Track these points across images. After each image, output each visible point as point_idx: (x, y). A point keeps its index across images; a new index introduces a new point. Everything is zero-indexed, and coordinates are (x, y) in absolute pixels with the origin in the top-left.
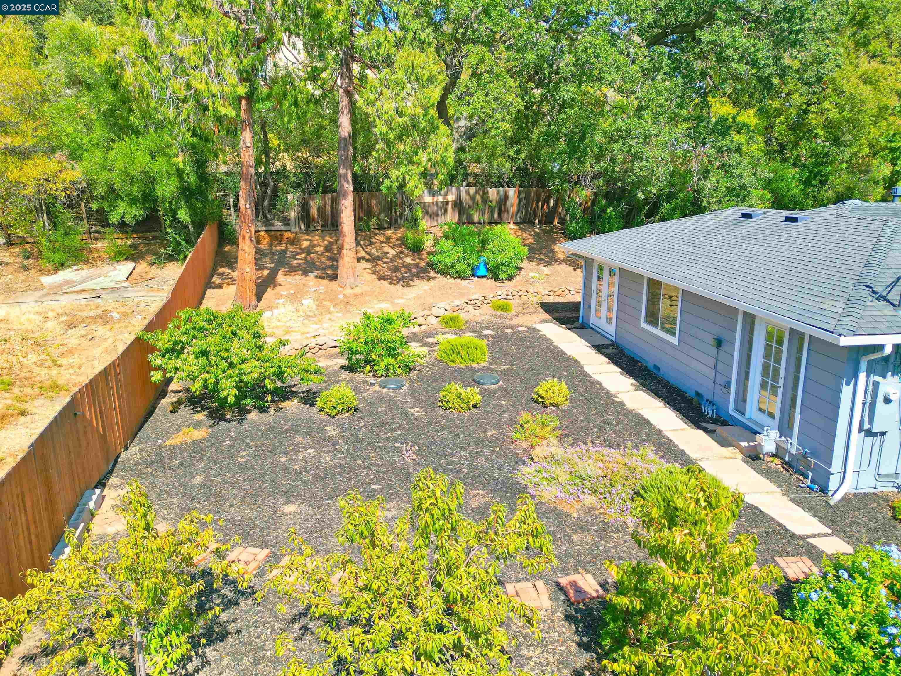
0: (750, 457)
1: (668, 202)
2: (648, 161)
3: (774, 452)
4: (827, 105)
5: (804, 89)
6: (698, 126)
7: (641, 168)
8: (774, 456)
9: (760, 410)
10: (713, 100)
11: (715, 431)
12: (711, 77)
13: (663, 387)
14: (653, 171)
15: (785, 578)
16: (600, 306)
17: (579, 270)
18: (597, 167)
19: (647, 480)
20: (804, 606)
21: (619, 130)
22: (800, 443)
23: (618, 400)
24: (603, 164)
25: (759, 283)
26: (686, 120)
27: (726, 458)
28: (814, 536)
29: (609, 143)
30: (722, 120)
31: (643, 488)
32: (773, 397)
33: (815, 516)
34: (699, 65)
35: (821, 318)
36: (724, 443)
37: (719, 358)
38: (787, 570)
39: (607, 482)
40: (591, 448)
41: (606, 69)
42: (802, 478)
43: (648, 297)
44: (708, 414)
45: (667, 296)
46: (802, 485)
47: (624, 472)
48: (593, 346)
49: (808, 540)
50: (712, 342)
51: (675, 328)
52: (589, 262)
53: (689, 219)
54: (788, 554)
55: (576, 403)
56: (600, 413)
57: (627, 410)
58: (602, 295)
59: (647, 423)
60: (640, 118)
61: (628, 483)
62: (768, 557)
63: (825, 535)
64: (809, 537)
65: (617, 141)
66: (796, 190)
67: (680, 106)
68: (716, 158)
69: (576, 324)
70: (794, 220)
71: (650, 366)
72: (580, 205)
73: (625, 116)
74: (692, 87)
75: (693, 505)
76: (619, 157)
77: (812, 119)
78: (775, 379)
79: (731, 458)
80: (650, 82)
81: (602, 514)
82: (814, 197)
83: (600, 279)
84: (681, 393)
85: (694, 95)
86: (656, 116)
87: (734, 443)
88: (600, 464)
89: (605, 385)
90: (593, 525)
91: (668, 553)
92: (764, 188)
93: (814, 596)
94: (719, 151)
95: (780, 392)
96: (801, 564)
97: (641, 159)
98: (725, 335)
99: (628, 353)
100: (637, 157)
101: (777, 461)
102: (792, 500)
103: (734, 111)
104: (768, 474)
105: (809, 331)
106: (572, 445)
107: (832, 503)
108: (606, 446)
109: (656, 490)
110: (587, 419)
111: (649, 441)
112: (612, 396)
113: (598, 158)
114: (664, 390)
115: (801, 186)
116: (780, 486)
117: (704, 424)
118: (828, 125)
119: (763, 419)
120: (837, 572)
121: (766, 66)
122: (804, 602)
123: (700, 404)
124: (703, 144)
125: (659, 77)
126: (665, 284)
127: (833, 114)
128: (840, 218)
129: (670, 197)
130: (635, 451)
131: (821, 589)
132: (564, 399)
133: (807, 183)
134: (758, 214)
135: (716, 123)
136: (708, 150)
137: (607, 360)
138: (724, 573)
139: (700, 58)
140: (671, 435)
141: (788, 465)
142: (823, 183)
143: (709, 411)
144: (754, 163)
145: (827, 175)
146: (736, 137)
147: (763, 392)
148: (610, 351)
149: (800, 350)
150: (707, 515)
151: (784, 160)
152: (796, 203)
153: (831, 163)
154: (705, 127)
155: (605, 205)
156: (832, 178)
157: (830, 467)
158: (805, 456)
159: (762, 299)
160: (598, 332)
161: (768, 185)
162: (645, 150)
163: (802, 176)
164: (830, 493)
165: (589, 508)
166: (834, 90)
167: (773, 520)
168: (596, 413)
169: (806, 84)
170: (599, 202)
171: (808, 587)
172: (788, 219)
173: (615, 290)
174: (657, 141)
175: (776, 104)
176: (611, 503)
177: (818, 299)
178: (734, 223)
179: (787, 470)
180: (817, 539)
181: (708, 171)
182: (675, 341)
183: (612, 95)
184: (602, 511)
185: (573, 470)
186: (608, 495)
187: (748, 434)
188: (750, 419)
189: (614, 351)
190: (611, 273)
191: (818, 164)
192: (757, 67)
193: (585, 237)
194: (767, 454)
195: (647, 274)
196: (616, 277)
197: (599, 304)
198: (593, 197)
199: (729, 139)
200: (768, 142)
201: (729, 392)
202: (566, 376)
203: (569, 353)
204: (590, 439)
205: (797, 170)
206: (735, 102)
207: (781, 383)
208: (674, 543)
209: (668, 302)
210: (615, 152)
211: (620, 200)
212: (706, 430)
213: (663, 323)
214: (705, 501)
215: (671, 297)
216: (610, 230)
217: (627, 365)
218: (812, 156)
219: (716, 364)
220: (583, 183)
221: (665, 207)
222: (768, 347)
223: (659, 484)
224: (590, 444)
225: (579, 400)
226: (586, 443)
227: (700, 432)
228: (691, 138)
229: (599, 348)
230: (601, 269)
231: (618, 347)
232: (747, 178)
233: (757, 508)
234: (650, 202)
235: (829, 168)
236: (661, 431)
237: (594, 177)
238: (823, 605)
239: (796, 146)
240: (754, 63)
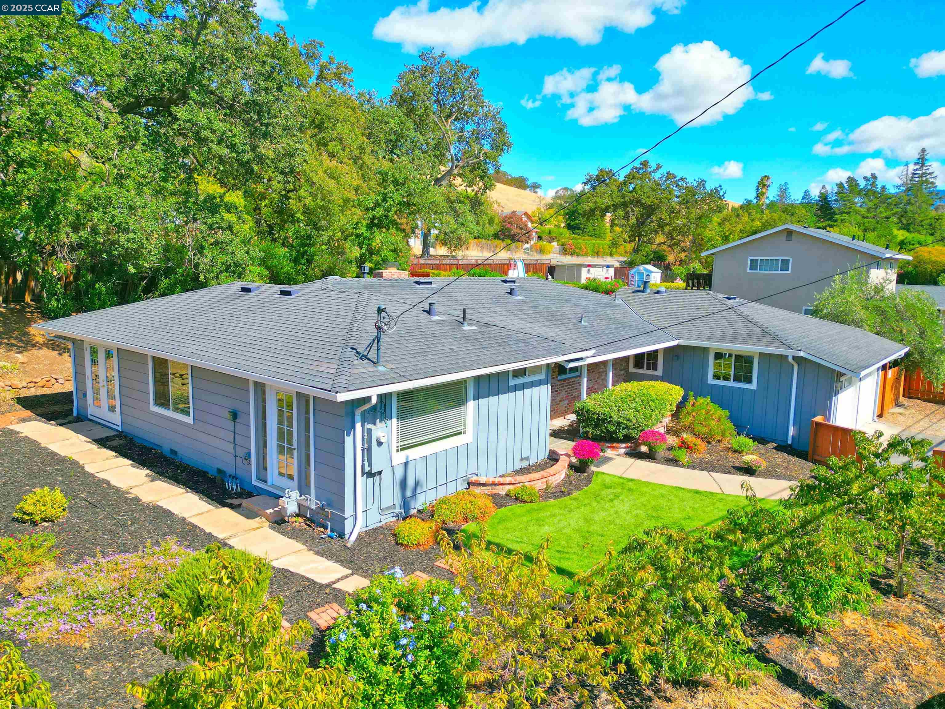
0: (276, 522)
1: (166, 277)
2: (135, 233)
3: (297, 511)
4: (302, 192)
5: (280, 177)
6: (187, 201)
7: (128, 240)
8: (297, 515)
9: (281, 474)
10: (200, 177)
11: (240, 505)
12: (194, 154)
13: (183, 472)
14: (142, 244)
15: (317, 629)
16: (98, 393)
17: (66, 355)
18: (74, 238)
19: (172, 576)
20: (335, 650)
21: (97, 198)
22: (317, 498)
23: (131, 496)
24: (82, 233)
25: (264, 353)
26: (173, 194)
27: (254, 529)
28: (338, 580)
29: (88, 211)
30: (210, 198)
31: (169, 587)
32: (290, 460)
33: (337, 562)
34: (180, 142)
35: (320, 379)
36: (250, 515)
37: (237, 431)
38: (319, 622)
39: (125, 593)
40: (101, 560)
41: (71, 129)
42: (322, 530)
43: (155, 378)
44: (232, 489)
45: (177, 375)
46: (324, 536)
47: (144, 575)
48: (94, 440)
49: (335, 586)
50: (228, 416)
51: (189, 408)
52: (77, 344)
53: (190, 293)
54: (319, 606)
55: (77, 511)
56: (109, 517)
57: (143, 505)
58: (100, 380)
59: (168, 513)
60: (121, 186)
61: (150, 587)
62: (302, 614)
63: (346, 577)
64: (334, 583)
65: (96, 210)
66: (288, 267)
67: (165, 180)
68: (209, 235)
69: (70, 418)
70: (288, 293)
71: (166, 452)
72: (59, 279)
73: (104, 183)
74: (176, 162)
75: (216, 587)
76: (101, 227)
77: (293, 204)
78: (290, 442)
79: (258, 528)
80: (127, 150)
81: (121, 632)
82: (304, 274)
83: (94, 362)
84: (203, 474)
85: (178, 171)
86: (140, 185)
87: (260, 512)
88: (116, 575)
89: (113, 482)
90: (111, 648)
91: (196, 648)
92: (260, 265)
93: (343, 637)
94: (211, 227)
95: (295, 453)
96: (330, 611)
97: (126, 231)
98: (239, 406)
99: (138, 441)
100: (122, 228)
101: (300, 520)
102: (317, 553)
103: (222, 191)
104: (294, 535)
105: (312, 392)
106: (76, 563)
107: (349, 545)
108: (120, 553)
109: (183, 584)
110: (94, 526)
111: (171, 533)
112: (123, 493)
113: (76, 227)
114: (184, 475)
115: (293, 264)
116: (305, 543)
117: (229, 501)
118: (307, 211)
119: (283, 482)
120: (358, 607)
121: (244, 151)
122: (335, 646)
123: (223, 481)
124: (195, 220)
125: (138, 147)
126: (174, 362)
127: (308, 201)
128: (325, 292)
129: (168, 272)
130: (156, 549)
131: (348, 628)
132: (61, 510)
133: (296, 261)
134: (257, 289)
135: (205, 201)
136: (200, 225)
137: (114, 454)
138: (255, 645)
139: (180, 134)
140: (194, 521)
141: (310, 521)
142: (310, 262)
143: (232, 486)
144: (246, 242)
145: (312, 255)
146: (226, 216)
147: (281, 457)
148: (115, 443)
149: (308, 412)
150: (232, 591)
151: (274, 240)
152: (290, 280)
153: (313, 245)
154: (194, 203)
155: (91, 280)
156: (316, 258)
157: (344, 513)
158: (322, 508)
159: (268, 368)
160: (100, 424)
161: (263, 262)
162: (131, 222)
163: (291, 255)
164: (347, 537)
165: (105, 632)
166: (307, 181)
167: (303, 577)
168: (105, 517)
169: (282, 173)
170: (84, 276)
171: (336, 631)
172: (283, 293)
173: (115, 373)
174: (144, 212)
175: (260, 188)
176: (133, 616)
177: (315, 363)
178: (236, 297)
179: (309, 526)
180: (341, 582)
181: (202, 247)
182: (189, 420)
183: (85, 159)
184: (122, 628)
185: (79, 592)
186: (127, 608)
187: (272, 501)
188: (273, 486)
189: (121, 442)
190: (108, 354)
191: (303, 245)
192: (236, 152)
193: (70, 315)
194: (291, 516)
195: (151, 352)
196: (115, 359)
197: (97, 392)
198: (74, 271)
199: (219, 216)
200: (258, 223)
201: (250, 464)
202: (61, 482)
203: (63, 454)
204: (98, 549)
205: (286, 249)
206: (222, 183)
207: (295, 445)
208: (200, 634)
209: (179, 381)
210: (95, 221)
211: (109, 274)
212: (232, 507)
213: (175, 403)
214: (228, 578)
215: (181, 376)
216: (103, 307)
217: (138, 455)
218: (297, 237)
219: (234, 438)
220: (59, 255)
221: (164, 283)
222: (280, 412)
223: (186, 576)
224: (99, 555)
225: (81, 507)
226: (94, 556)
227: (226, 510)
228: (181, 213)
229: (102, 442)
230: (94, 351)
231: (125, 436)
232: (240, 255)
233: (287, 570)
234: (146, 277)
235: (313, 249)
236: (184, 519)
237: (72, 249)
238: (351, 642)
239: (282, 228)
240: (233, 147)
